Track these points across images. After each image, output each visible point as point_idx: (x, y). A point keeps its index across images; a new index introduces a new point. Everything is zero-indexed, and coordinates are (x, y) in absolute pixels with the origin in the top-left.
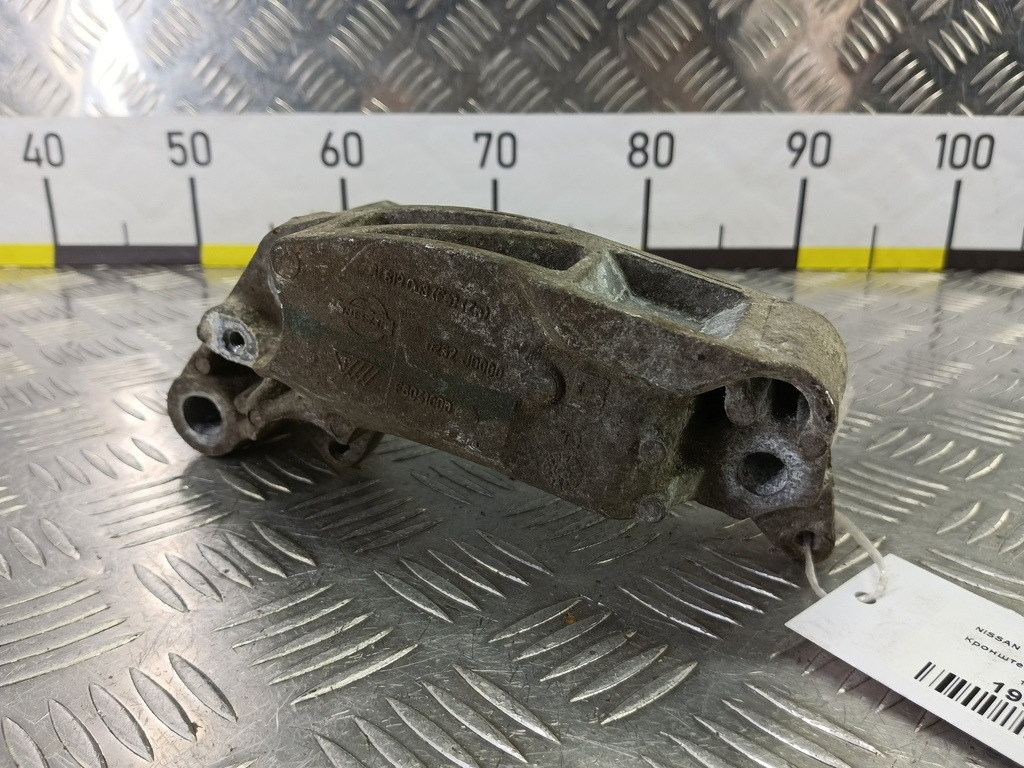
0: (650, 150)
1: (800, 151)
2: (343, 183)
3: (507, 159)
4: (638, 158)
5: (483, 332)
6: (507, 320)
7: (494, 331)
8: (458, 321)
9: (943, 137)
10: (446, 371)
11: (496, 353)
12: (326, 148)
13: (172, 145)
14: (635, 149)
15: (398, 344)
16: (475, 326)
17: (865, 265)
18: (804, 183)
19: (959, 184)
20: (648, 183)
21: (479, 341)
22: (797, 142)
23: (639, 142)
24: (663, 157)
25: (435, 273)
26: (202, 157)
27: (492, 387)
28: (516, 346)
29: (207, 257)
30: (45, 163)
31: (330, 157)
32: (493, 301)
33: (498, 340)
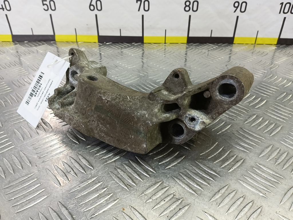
0: (191, 6)
1: (237, 7)
2: (96, 15)
3: (146, 8)
4: (187, 9)
5: (101, 125)
6: (96, 127)
7: (98, 125)
8: (105, 129)
9: (282, 4)
10: (108, 118)
11: (99, 121)
12: (90, 5)
13: (44, 5)
14: (186, 6)
15: (118, 126)
16: (102, 127)
17: (254, 43)
18: (238, 17)
19: (285, 18)
20: (190, 16)
21: (101, 124)
22: (236, 5)
23: (188, 4)
24: (195, 9)
25: (109, 139)
26: (53, 8)
27: (99, 113)
28: (94, 122)
29: (57, 38)
30: (5, 10)
31: (92, 8)
32: (99, 132)
33: (98, 123)
